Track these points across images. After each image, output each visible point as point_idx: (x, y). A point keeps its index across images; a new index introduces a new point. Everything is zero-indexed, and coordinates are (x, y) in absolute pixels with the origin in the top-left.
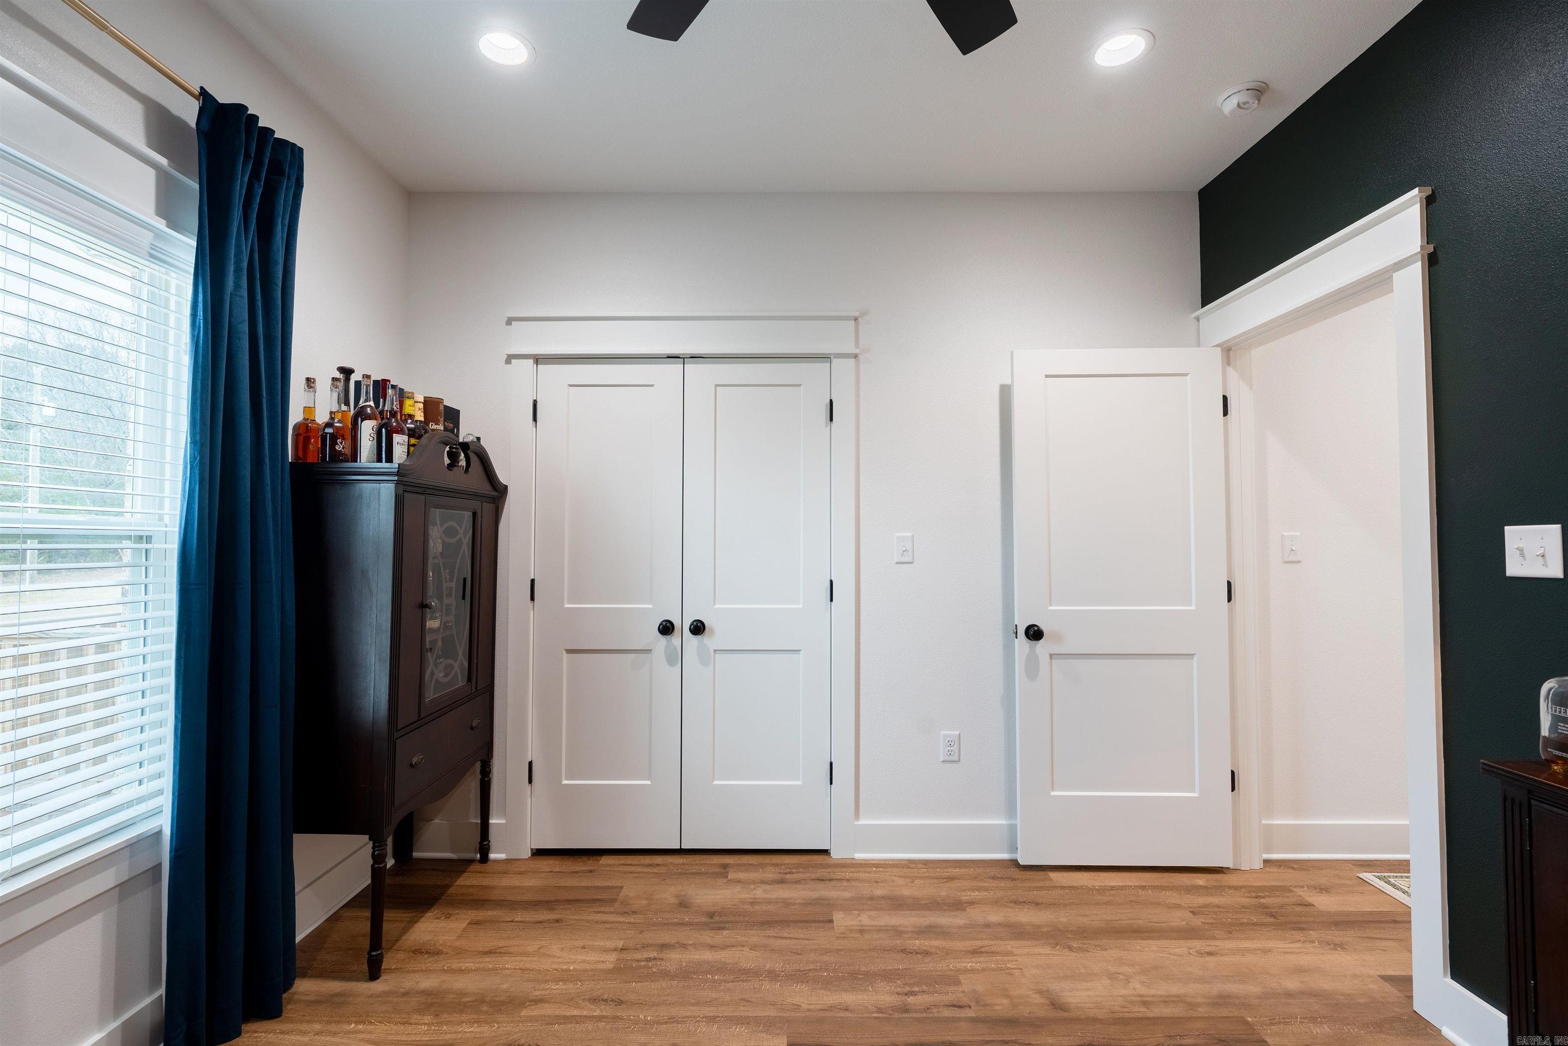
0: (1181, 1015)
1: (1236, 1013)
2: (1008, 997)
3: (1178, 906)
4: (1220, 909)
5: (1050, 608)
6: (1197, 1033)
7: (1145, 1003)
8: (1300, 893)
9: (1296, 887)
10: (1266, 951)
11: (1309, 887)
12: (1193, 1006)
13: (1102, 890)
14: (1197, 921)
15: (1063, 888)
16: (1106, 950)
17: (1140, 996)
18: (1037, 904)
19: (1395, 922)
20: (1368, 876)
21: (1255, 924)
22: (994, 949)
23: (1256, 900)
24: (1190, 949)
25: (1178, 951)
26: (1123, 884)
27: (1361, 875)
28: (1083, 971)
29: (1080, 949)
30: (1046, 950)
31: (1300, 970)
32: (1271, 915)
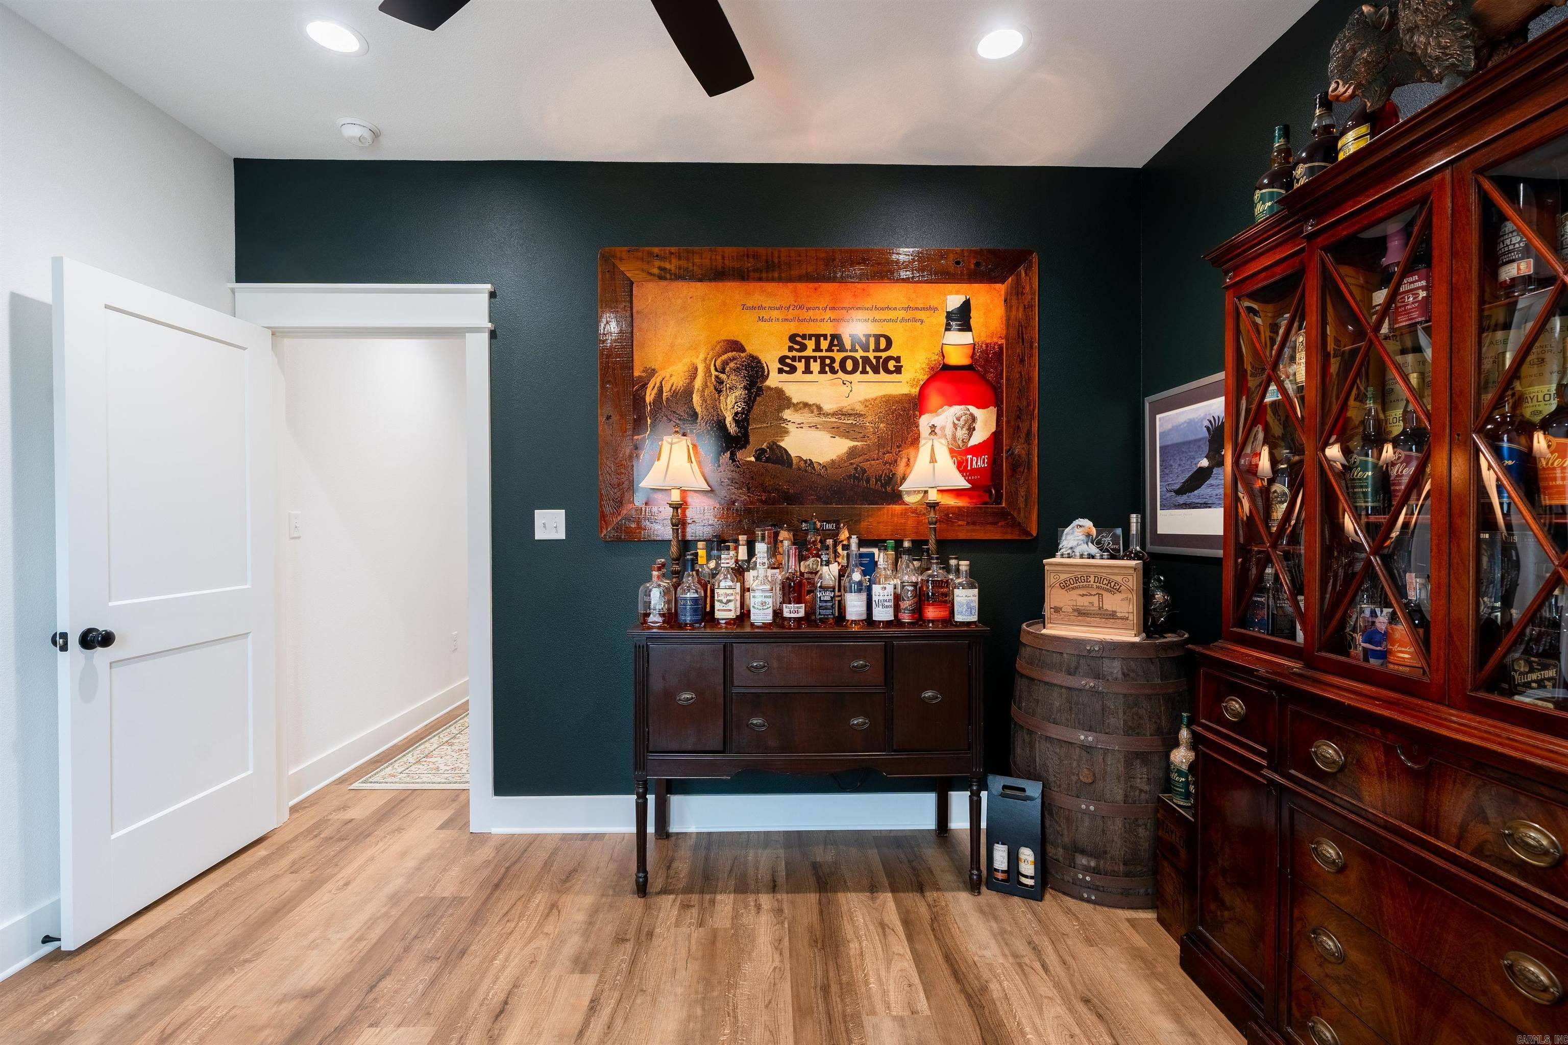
0: (387, 927)
1: (411, 899)
2: (263, 1028)
3: (276, 877)
4: (305, 860)
5: (111, 604)
6: (411, 924)
7: (359, 939)
8: (336, 817)
9: (327, 816)
10: (372, 859)
11: (334, 811)
12: (386, 915)
13: (197, 909)
14: (306, 874)
15: (152, 936)
16: (277, 939)
17: (350, 938)
18: (152, 964)
19: (402, 801)
20: (356, 785)
21: (341, 851)
22: (182, 1019)
23: (318, 838)
24: (330, 892)
25: (325, 898)
26: (205, 895)
27: (351, 787)
28: (287, 962)
29: (258, 955)
30: (230, 980)
31: (403, 854)
32: (341, 839)
